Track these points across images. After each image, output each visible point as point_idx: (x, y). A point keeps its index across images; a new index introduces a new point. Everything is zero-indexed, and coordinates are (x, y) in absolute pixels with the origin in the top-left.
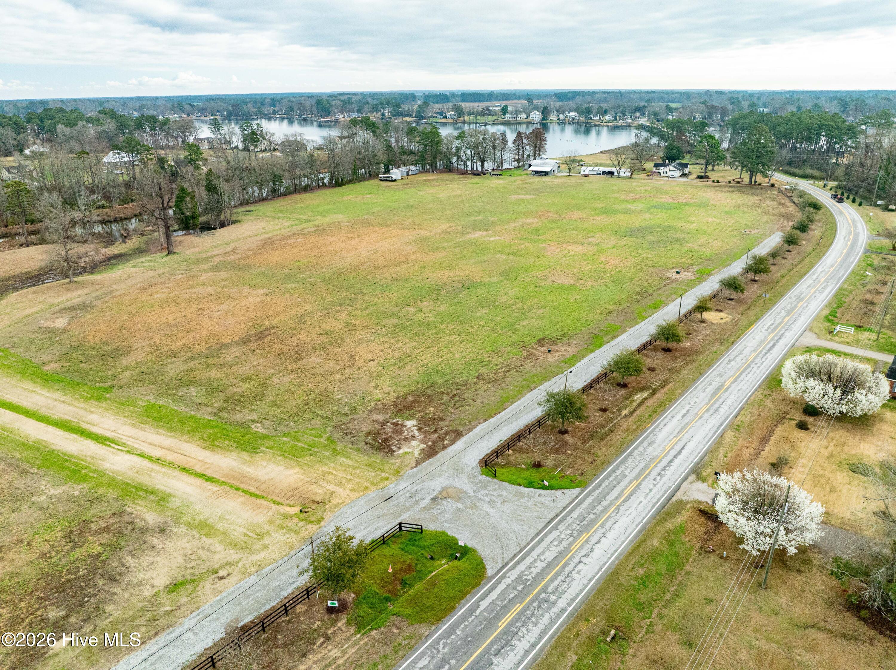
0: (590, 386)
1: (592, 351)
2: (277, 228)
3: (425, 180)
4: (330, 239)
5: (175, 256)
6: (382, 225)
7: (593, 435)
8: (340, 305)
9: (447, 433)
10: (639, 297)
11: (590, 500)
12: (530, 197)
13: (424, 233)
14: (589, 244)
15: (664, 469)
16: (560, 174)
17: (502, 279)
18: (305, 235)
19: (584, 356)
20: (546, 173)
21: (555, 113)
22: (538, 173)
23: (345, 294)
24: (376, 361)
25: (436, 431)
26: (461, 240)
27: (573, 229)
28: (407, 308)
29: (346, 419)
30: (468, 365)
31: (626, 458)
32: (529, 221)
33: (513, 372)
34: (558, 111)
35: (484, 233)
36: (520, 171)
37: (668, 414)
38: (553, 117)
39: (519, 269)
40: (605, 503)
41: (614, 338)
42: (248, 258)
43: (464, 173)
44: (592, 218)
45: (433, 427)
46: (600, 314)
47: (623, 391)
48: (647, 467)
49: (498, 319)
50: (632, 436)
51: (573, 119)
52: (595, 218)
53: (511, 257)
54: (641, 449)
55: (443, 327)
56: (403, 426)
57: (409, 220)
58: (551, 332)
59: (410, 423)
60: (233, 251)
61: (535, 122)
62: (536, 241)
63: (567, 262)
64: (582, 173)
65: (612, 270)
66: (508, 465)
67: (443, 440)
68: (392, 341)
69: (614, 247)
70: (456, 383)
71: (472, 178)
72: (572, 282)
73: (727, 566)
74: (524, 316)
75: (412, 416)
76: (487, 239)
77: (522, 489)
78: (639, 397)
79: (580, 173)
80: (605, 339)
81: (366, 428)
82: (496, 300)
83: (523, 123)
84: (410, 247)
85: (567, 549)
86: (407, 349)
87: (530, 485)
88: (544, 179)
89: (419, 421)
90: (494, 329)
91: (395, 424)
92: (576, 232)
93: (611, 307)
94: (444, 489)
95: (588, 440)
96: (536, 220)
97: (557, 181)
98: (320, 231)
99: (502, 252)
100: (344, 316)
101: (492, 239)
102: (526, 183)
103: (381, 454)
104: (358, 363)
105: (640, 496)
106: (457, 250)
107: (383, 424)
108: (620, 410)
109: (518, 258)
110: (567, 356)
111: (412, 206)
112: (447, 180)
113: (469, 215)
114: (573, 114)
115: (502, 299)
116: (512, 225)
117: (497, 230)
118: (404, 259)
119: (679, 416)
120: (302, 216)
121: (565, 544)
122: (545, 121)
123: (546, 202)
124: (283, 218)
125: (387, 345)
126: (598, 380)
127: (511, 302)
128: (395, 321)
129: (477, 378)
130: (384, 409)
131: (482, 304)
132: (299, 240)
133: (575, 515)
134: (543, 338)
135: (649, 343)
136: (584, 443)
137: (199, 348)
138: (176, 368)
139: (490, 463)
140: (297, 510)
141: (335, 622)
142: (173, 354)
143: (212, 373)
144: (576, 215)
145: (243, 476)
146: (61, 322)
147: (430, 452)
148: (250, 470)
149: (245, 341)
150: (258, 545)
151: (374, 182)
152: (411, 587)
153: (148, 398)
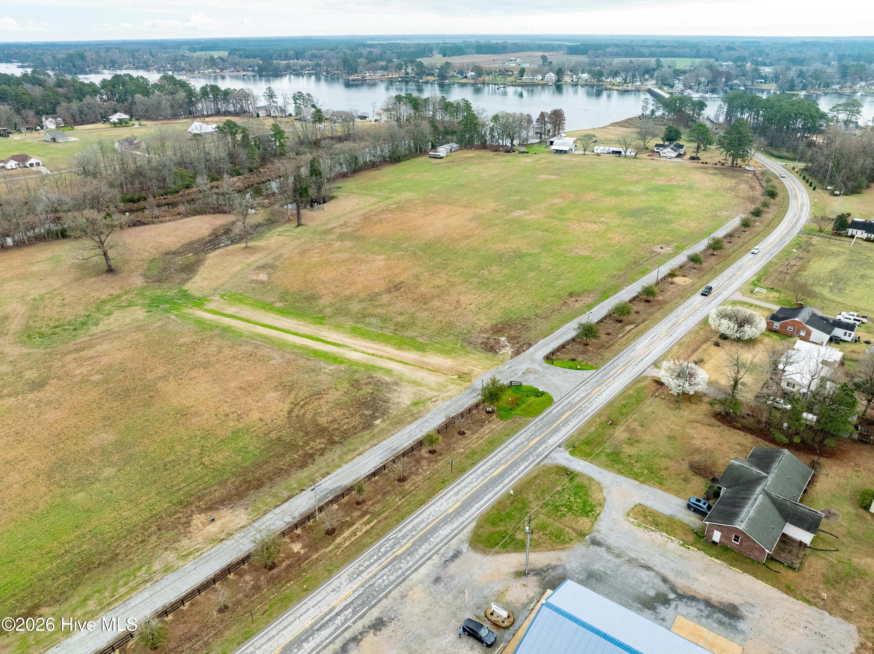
0: (601, 321)
1: (602, 301)
5: (304, 228)
7: (602, 346)
8: (438, 268)
9: (524, 344)
10: (633, 266)
11: (601, 374)
12: (554, 176)
14: (600, 223)
15: (638, 363)
16: (577, 152)
17: (541, 250)
18: (391, 211)
19: (597, 304)
20: (565, 152)
21: (569, 73)
22: (558, 152)
23: (438, 260)
24: (473, 305)
25: (518, 343)
26: (507, 217)
27: (588, 210)
28: (482, 271)
30: (529, 308)
31: (619, 358)
32: (555, 201)
33: (556, 312)
35: (524, 212)
36: (543, 148)
38: (567, 79)
40: (608, 376)
41: (615, 293)
42: (358, 230)
43: (497, 150)
44: (603, 199)
45: (516, 342)
46: (607, 277)
47: (620, 325)
48: (630, 362)
49: (544, 281)
50: (623, 347)
51: (586, 81)
52: (605, 199)
53: (546, 233)
54: (627, 353)
55: (509, 284)
57: (465, 199)
58: (577, 289)
59: (503, 339)
60: (345, 224)
61: (550, 84)
62: (562, 220)
63: (585, 238)
64: (595, 151)
65: (616, 245)
66: (558, 359)
68: (479, 292)
69: (618, 226)
70: (524, 319)
71: (504, 156)
72: (589, 253)
73: (664, 401)
74: (558, 277)
75: (503, 336)
77: (567, 370)
78: (628, 327)
79: (593, 152)
80: (610, 294)
81: (480, 341)
82: (539, 267)
83: (539, 85)
85: (590, 393)
86: (490, 297)
87: (570, 368)
88: (564, 157)
89: (507, 338)
90: (541, 286)
91: (495, 339)
92: (591, 213)
93: (615, 273)
94: (528, 369)
95: (600, 349)
96: (561, 201)
97: (575, 160)
100: (444, 276)
102: (550, 161)
104: (464, 306)
105: (625, 373)
107: (488, 338)
108: (617, 335)
110: (587, 304)
111: (463, 185)
113: (510, 195)
114: (585, 76)
116: (543, 205)
117: (533, 209)
119: (649, 338)
120: (381, 193)
121: (589, 391)
122: (559, 83)
123: (567, 183)
124: (368, 195)
125: (477, 295)
126: (605, 318)
127: (550, 268)
128: (477, 280)
129: (536, 315)
130: (486, 331)
131: (531, 269)
133: (594, 380)
134: (572, 293)
135: (637, 297)
136: (597, 351)
137: (363, 295)
138: (355, 307)
139: (549, 358)
140: (456, 377)
141: (492, 416)
142: (349, 298)
143: (379, 310)
144: (590, 196)
145: (423, 363)
146: (263, 276)
147: (517, 353)
148: (426, 360)
149: (389, 291)
150: (445, 390)
151: (424, 159)
152: (520, 406)
153: (349, 324)
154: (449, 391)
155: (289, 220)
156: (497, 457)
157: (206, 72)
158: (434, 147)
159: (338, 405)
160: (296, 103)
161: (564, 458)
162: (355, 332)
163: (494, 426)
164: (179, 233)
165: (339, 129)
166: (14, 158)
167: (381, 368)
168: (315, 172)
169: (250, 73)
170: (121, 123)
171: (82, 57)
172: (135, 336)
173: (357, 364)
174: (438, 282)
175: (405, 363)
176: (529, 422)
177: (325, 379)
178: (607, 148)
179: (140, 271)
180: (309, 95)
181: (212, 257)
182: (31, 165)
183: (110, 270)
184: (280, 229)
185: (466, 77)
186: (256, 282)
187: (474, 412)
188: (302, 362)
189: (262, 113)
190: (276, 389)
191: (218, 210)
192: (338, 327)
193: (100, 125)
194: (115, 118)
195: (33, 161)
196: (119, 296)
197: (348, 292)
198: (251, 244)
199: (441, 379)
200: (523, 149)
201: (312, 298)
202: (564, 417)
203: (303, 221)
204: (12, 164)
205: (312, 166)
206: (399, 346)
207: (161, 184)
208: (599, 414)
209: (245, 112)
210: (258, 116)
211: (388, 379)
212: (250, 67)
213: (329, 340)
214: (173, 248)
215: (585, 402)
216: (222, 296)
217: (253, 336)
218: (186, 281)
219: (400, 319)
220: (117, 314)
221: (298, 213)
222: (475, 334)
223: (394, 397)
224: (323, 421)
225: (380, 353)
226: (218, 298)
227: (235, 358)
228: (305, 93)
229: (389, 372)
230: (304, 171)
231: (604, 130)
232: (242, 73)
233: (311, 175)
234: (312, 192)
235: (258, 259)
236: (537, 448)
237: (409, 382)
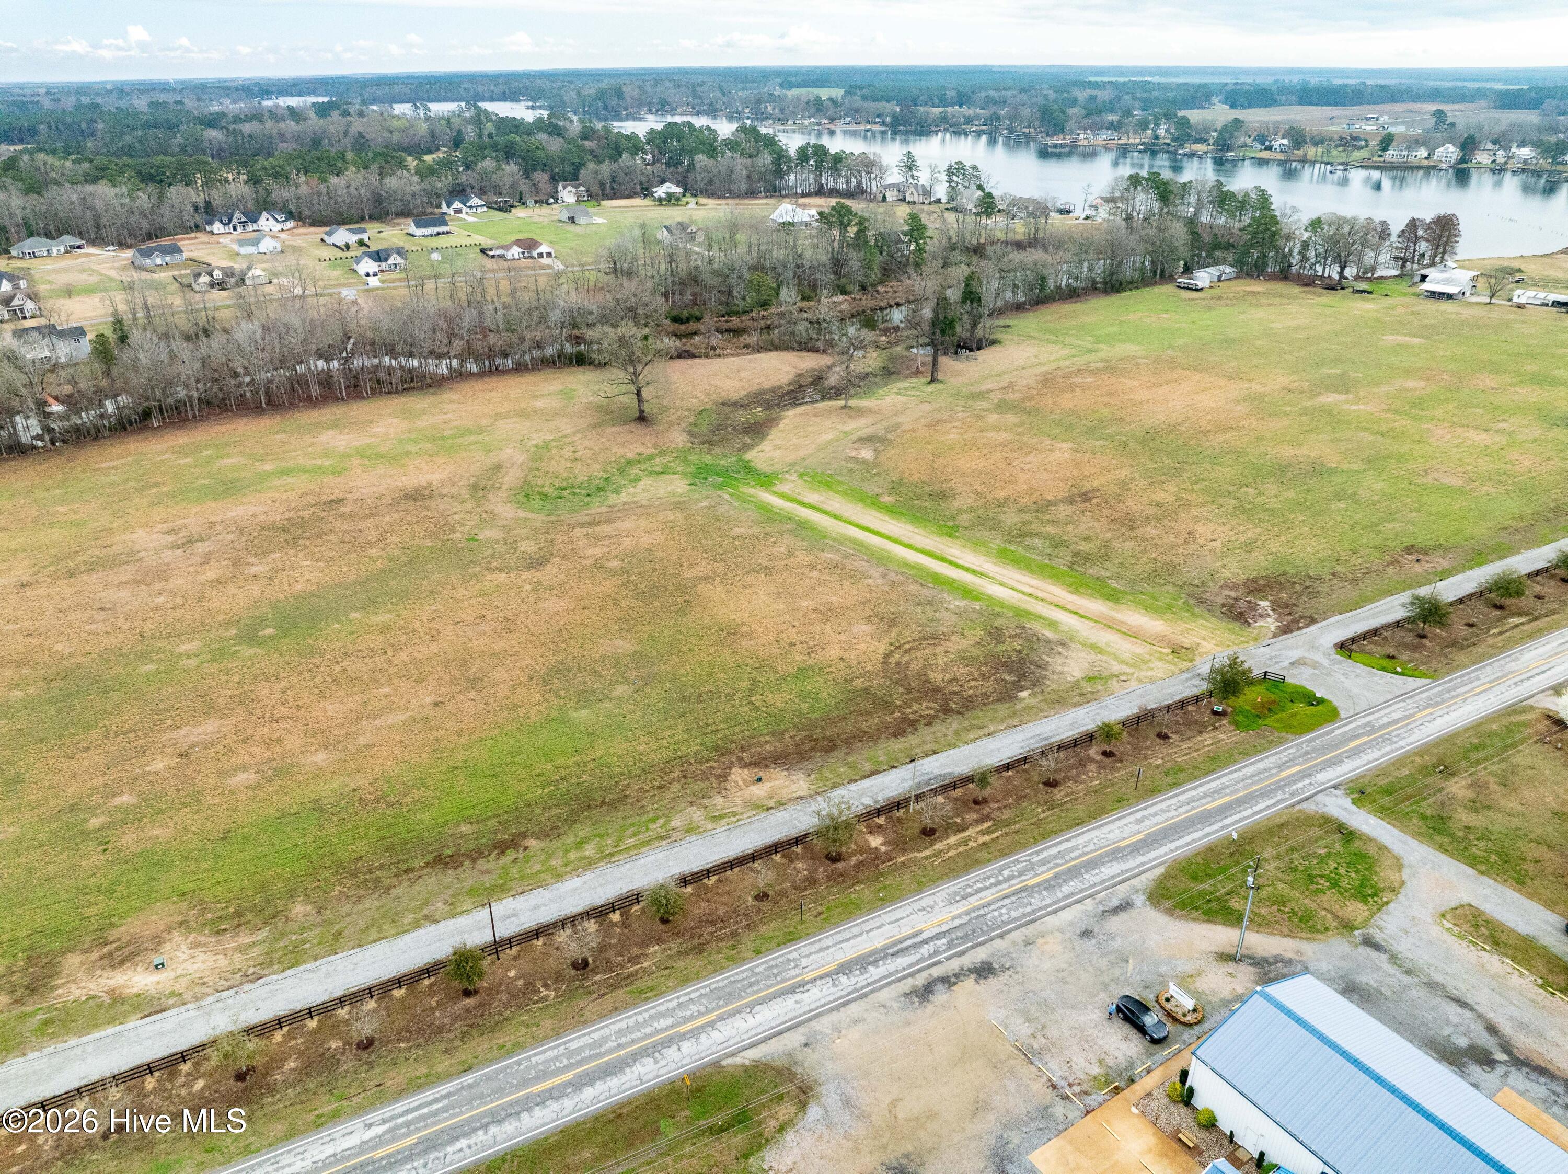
0: (1461, 601)
1: (1471, 568)
2: (1052, 358)
3: (1248, 293)
4: (1129, 383)
5: (941, 386)
6: (1195, 369)
7: (1454, 644)
8: (1164, 474)
9: (1301, 618)
10: (1550, 515)
11: (1440, 689)
12: (1417, 341)
13: (1256, 387)
14: (1497, 431)
15: (1522, 681)
16: (1474, 299)
17: (1364, 467)
18: (1093, 372)
19: (1459, 572)
20: (1450, 297)
21: (1490, 146)
22: (1433, 295)
23: (1166, 461)
24: (1218, 542)
25: (1290, 614)
26: (1309, 404)
27: (1477, 406)
28: (1245, 489)
29: (1199, 590)
30: (1322, 560)
31: (1484, 667)
32: (1410, 384)
33: (1373, 575)
34: (1495, 142)
35: (1342, 397)
36: (1403, 286)
37: (1543, 640)
38: (1482, 158)
39: (1389, 457)
40: (1454, 693)
41: (1501, 558)
42: (1030, 398)
43: (1308, 282)
44: (1512, 389)
45: (1288, 611)
46: (1491, 528)
47: (1498, 613)
48: (1503, 676)
49: (1359, 516)
50: (1495, 651)
51: (1525, 162)
52: (1517, 389)
53: (1380, 438)
54: (1502, 662)
55: (1292, 516)
56: (1256, 604)
57: (1233, 364)
58: (1422, 540)
59: (1263, 604)
60: (1010, 386)
61: (1444, 166)
62: (1416, 418)
63: (1459, 456)
64: (1515, 299)
65: (1522, 475)
66: (1362, 651)
67: (1298, 622)
68: (1234, 523)
69: (1536, 440)
70: (1310, 577)
71: (1322, 295)
72: (1461, 483)
73: (1559, 753)
74: (1391, 516)
75: (1265, 598)
76: (1346, 407)
77: (1375, 670)
78: (1515, 620)
79: (1510, 300)
80: (1490, 557)
81: (1220, 600)
82: (1355, 494)
83: (1419, 168)
84: (1239, 407)
85: (1413, 715)
86: (1251, 534)
87: (1383, 669)
88: (1445, 306)
89: (1273, 603)
90: (1353, 527)
91: (1250, 602)
92: (1480, 411)
93: (1508, 523)
94: (1300, 658)
95: (1447, 647)
96: (1422, 384)
97: (1467, 312)
98: (1112, 369)
99: (1366, 429)
100: (1172, 488)
101: (1354, 407)
102: (1413, 313)
103: (1238, 624)
104: (1201, 541)
105: (1490, 695)
106: (1304, 418)
107: (1236, 599)
108: (1488, 630)
109: (1389, 441)
110: (1439, 569)
111: (1233, 341)
112: (1281, 296)
113: (1320, 365)
114: (1526, 152)
115: (1364, 494)
116: (1385, 389)
117: (1361, 394)
118: (1233, 423)
119: (1556, 644)
120: (1080, 342)
121: (1411, 712)
122: (1464, 166)
123: (1441, 353)
124: (1056, 342)
125: (1228, 527)
126: (1470, 596)
127: (1376, 498)
128: (1234, 501)
129: (1333, 574)
130: (1235, 587)
131: (1338, 496)
132: (1088, 380)
133: (1424, 695)
134: (1412, 546)
135: (1546, 570)
136: (1442, 649)
137: (1024, 502)
138: (1011, 518)
139: (1345, 647)
140: (1169, 651)
141: (1220, 720)
142: (1001, 504)
143: (1049, 529)
144: (1487, 381)
145: (1113, 619)
146: (866, 454)
147: (1286, 630)
148: (1118, 616)
149: (1071, 501)
150: (1145, 667)
151: (1167, 289)
152: (1275, 713)
153: (997, 542)
154: (1151, 669)
155: (918, 372)
156: (1218, 782)
157: (806, 122)
158: (1188, 270)
159: (963, 658)
160: (950, 181)
161: (1340, 807)
162: (1004, 556)
163: (1222, 736)
164: (744, 375)
165: (1019, 229)
166: (518, 243)
167: (1040, 617)
168: (971, 296)
169: (877, 128)
170: (670, 199)
171: (619, 94)
172: (670, 516)
173: (1002, 604)
174: (1160, 496)
175: (1082, 616)
176: (1287, 740)
177: (947, 619)
178: (1542, 295)
179: (683, 425)
180: (974, 168)
181: (791, 416)
182: (541, 255)
183: (642, 418)
184: (902, 384)
185: (1269, 148)
186: (856, 460)
187: (1190, 708)
188: (914, 588)
189: (891, 196)
190: (869, 620)
191: (807, 347)
192: (977, 545)
193: (637, 201)
194: (661, 191)
195: (543, 249)
196: (650, 458)
197: (1001, 495)
198: (853, 402)
199: (1141, 649)
200: (1363, 286)
201: (943, 496)
202: (1352, 745)
203: (940, 376)
204: (516, 251)
205: (967, 285)
206: (1077, 587)
207: (724, 299)
208: (1422, 751)
209: (863, 192)
210: (884, 198)
211: (1049, 634)
212: (878, 116)
213: (960, 562)
214: (734, 396)
215: (1399, 729)
216: (801, 475)
217: (843, 540)
218: (748, 447)
219: (1084, 547)
220: (647, 482)
221: (935, 360)
222: (1213, 587)
223: (1055, 663)
224: (936, 677)
225: (1041, 594)
226: (794, 477)
227: (812, 567)
228: (968, 164)
229: (1052, 624)
230: (953, 295)
231: (1546, 260)
232: (863, 127)
233: (963, 301)
234: (961, 330)
235: (861, 426)
236: (1295, 782)
237: (1085, 645)
